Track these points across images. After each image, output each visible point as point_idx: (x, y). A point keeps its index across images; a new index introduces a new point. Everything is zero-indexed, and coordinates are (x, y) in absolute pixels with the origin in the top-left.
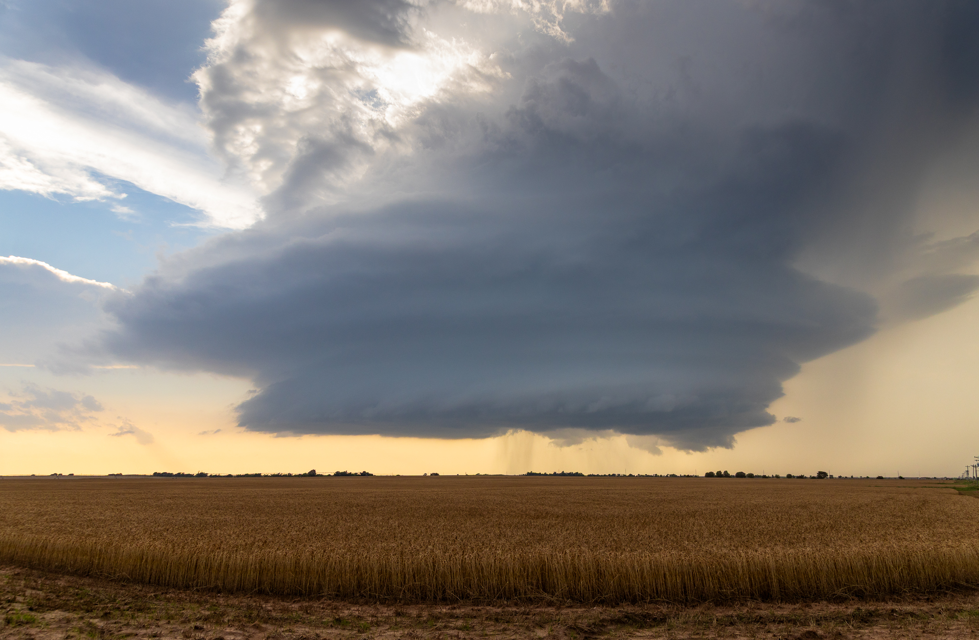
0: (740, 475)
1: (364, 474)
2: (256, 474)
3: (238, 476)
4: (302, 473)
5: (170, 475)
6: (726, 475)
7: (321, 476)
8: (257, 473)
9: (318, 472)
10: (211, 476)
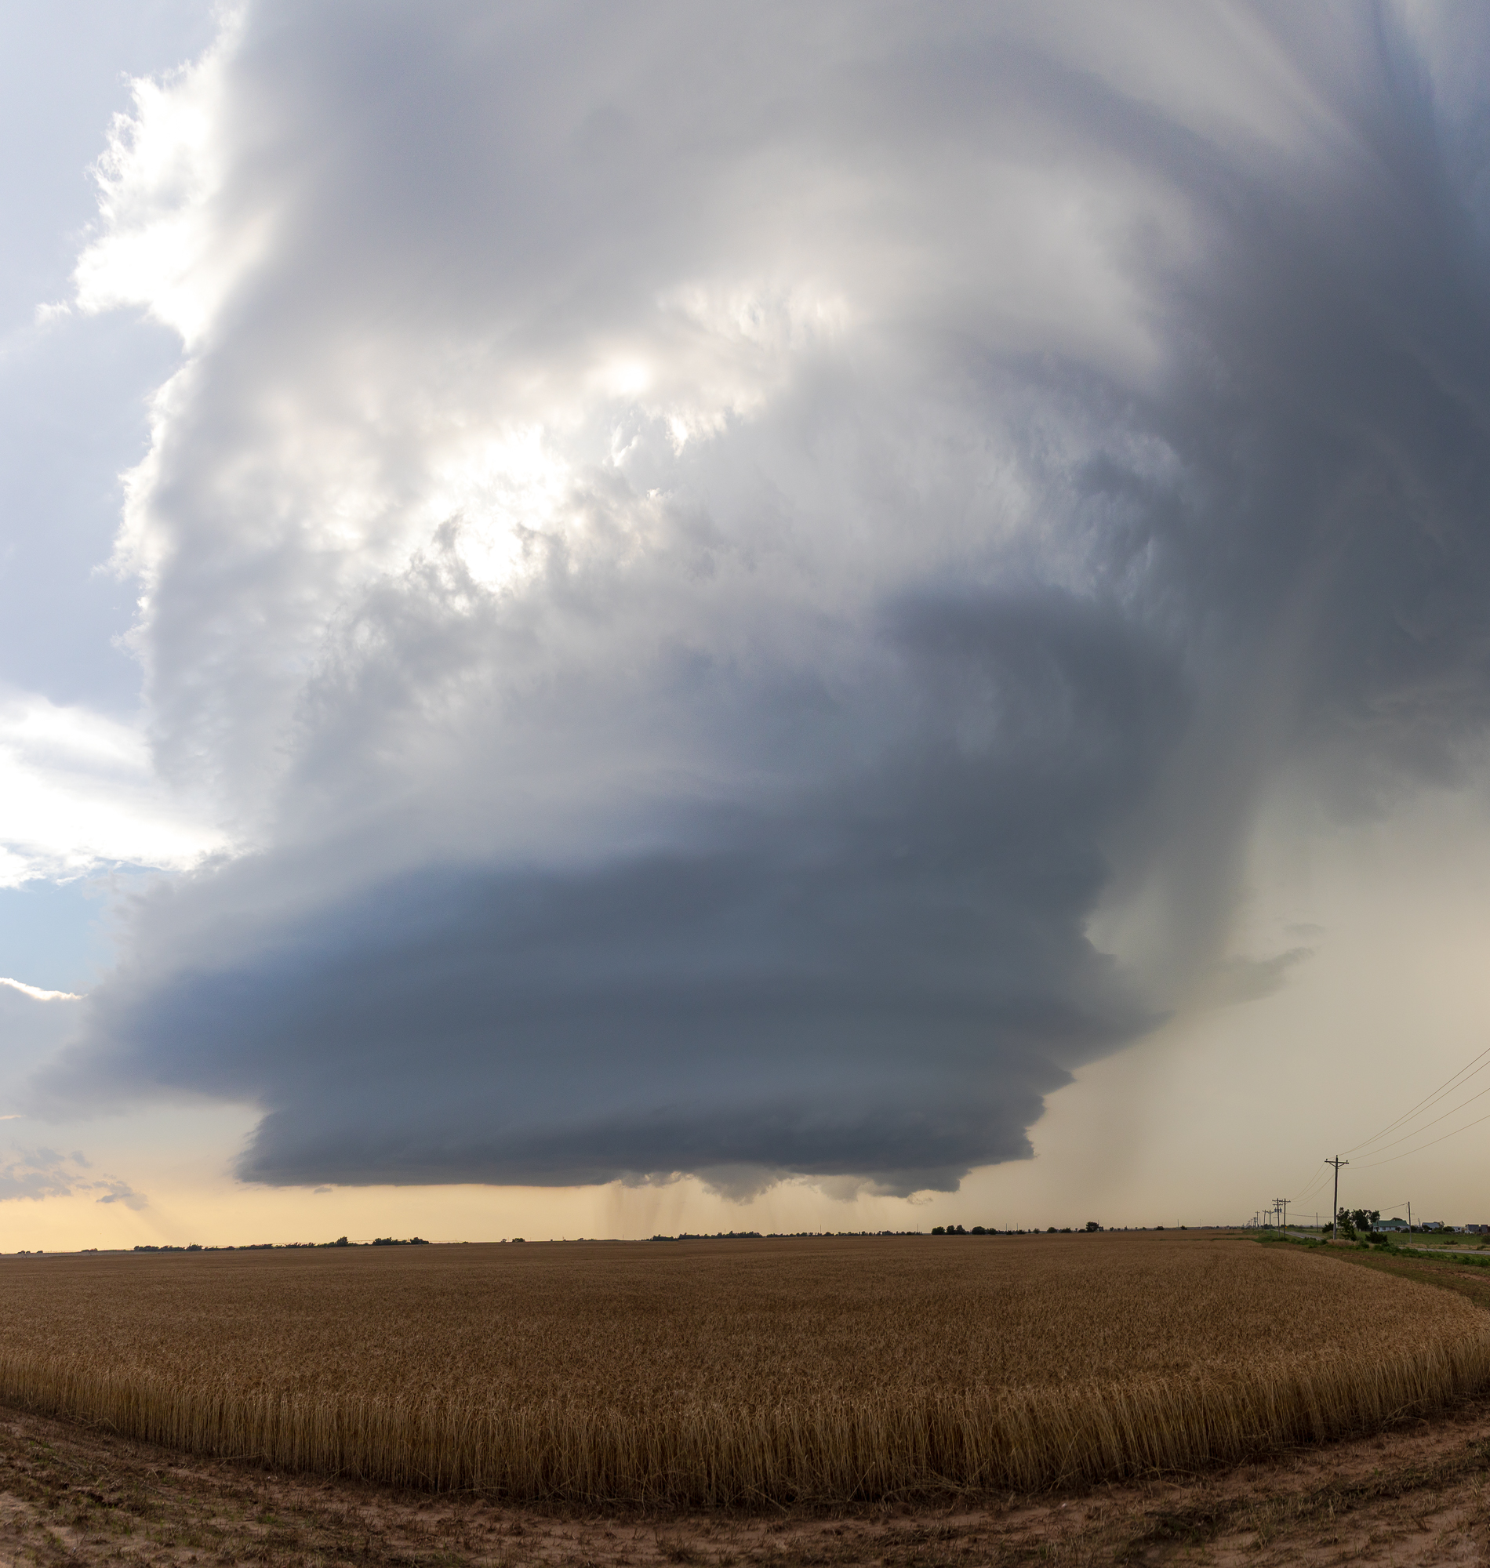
0: (978, 1231)
1: (416, 1241)
2: (265, 1245)
3: (242, 1248)
4: (328, 1242)
5: (155, 1249)
6: (960, 1231)
7: (356, 1245)
8: (267, 1243)
9: (350, 1241)
10: (206, 1249)
